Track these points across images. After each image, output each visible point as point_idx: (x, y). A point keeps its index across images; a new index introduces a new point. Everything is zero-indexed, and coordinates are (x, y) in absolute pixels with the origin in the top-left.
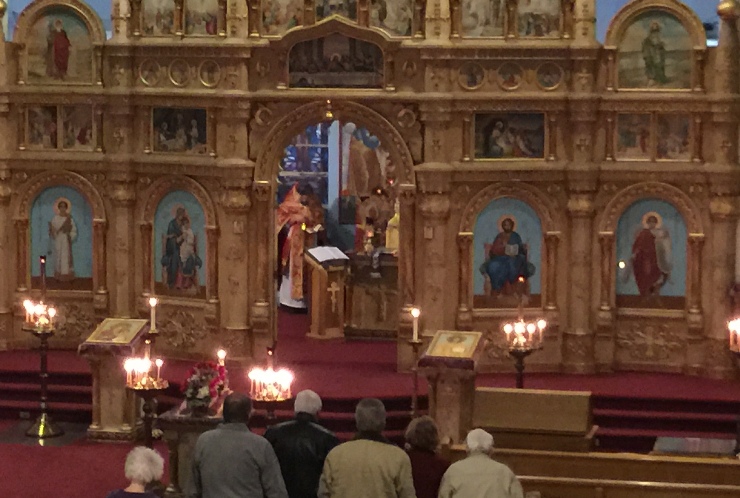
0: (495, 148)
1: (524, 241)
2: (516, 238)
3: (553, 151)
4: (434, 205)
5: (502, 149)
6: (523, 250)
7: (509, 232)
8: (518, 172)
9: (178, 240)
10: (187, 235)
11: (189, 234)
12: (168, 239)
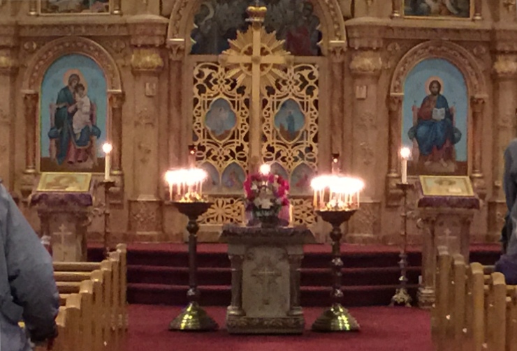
0: (423, 5)
1: (450, 105)
2: (443, 102)
3: (477, 11)
4: (367, 62)
5: (429, 7)
6: (449, 115)
7: (436, 96)
8: (446, 30)
9: (71, 109)
10: (82, 103)
11: (84, 102)
12: (58, 109)
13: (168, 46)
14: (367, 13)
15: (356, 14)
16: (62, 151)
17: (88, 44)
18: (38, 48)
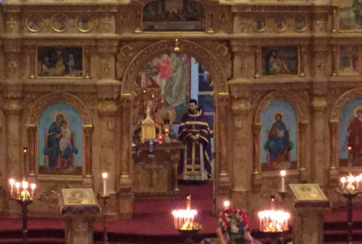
0: (272, 69)
2: (283, 126)
4: (242, 106)
6: (287, 134)
9: (58, 136)
10: (65, 132)
11: (67, 131)
12: (49, 136)
13: (121, 99)
14: (242, 76)
15: (234, 77)
16: (52, 162)
17: (69, 97)
18: (36, 98)
